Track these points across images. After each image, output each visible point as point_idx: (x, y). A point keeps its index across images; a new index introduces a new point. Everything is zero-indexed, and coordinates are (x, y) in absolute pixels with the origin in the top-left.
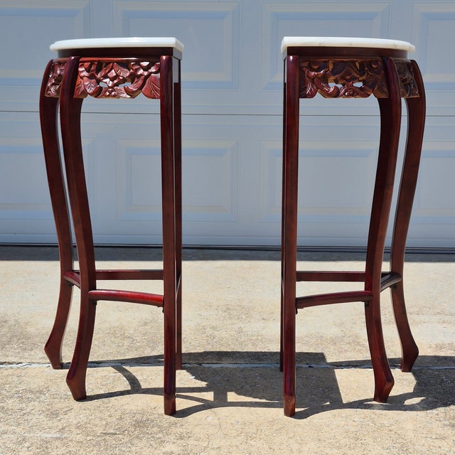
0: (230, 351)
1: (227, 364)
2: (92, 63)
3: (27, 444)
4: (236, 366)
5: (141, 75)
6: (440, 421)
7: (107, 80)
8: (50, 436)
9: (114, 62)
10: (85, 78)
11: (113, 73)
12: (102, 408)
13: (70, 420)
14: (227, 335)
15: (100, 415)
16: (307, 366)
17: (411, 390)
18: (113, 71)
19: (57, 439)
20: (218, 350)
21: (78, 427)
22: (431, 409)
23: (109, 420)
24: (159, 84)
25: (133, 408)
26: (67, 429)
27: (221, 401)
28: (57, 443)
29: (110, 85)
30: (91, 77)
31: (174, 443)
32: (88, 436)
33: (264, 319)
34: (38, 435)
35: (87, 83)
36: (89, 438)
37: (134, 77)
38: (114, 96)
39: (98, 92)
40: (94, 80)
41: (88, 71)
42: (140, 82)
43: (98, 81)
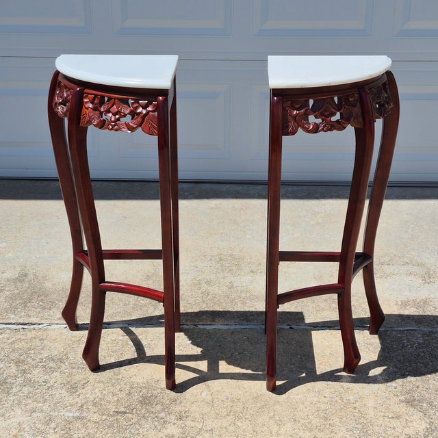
0: (222, 310)
1: (220, 326)
2: (96, 96)
3: (53, 425)
4: (227, 327)
5: (140, 113)
6: (397, 396)
7: (110, 115)
8: (71, 415)
9: (115, 99)
10: (89, 109)
11: (115, 109)
12: (113, 381)
13: (88, 396)
14: (220, 292)
15: (112, 389)
16: (288, 327)
17: (375, 358)
18: (115, 106)
19: (78, 418)
20: (211, 309)
21: (94, 405)
22: (391, 381)
23: (120, 396)
24: (156, 123)
25: (138, 380)
26: (85, 407)
27: (213, 374)
28: (78, 424)
29: (113, 119)
30: (95, 109)
31: (174, 424)
32: (103, 415)
33: (252, 272)
34: (62, 414)
35: (91, 115)
36: (104, 418)
37: (133, 114)
38: (116, 130)
39: (102, 125)
40: (98, 112)
41: (92, 103)
42: (139, 119)
43: (101, 113)
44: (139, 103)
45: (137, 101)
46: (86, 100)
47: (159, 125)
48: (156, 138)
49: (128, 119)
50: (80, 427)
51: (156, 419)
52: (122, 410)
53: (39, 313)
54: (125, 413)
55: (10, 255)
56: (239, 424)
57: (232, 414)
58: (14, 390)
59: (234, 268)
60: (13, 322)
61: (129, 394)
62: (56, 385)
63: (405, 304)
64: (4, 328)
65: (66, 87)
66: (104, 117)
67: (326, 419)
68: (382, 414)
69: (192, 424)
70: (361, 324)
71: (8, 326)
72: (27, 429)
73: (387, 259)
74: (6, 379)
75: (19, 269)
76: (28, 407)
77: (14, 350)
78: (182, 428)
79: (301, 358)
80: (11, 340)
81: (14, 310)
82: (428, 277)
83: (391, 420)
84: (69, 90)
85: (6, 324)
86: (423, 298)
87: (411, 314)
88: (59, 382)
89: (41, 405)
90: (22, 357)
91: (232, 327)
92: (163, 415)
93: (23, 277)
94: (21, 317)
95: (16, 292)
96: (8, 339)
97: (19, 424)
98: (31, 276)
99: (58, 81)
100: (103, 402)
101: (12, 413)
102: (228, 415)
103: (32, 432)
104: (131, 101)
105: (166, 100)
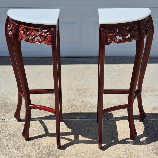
0: (79, 112)
1: (79, 119)
2: (24, 28)
4: (81, 120)
5: (44, 35)
7: (31, 36)
9: (33, 29)
10: (22, 33)
11: (33, 33)
12: (35, 145)
13: (24, 152)
14: (78, 104)
15: (34, 149)
16: (106, 119)
20: (75, 112)
24: (51, 40)
25: (45, 144)
27: (76, 141)
29: (32, 38)
30: (24, 33)
33: (91, 95)
35: (23, 36)
37: (41, 36)
38: (34, 43)
39: (27, 40)
40: (26, 35)
41: (23, 31)
42: (43, 38)
43: (27, 35)
44: (43, 31)
45: (42, 30)
46: (20, 30)
47: (52, 41)
48: (51, 46)
49: (39, 38)
59: (84, 94)
61: (42, 151)
62: (11, 147)
63: (153, 109)
65: (12, 24)
66: (28, 37)
70: (136, 117)
79: (112, 133)
84: (13, 25)
87: (156, 113)
88: (13, 145)
89: (5, 156)
91: (84, 120)
99: (9, 21)
100: (31, 155)
104: (39, 30)
105: (55, 30)
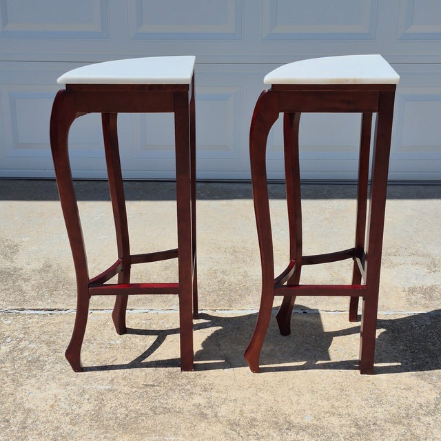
3: (87, 396)
8: (103, 387)
16: (302, 312)
19: (110, 390)
21: (124, 379)
26: (115, 380)
28: (110, 395)
31: (200, 395)
32: (133, 387)
34: (94, 387)
36: (134, 390)
50: (112, 398)
51: (183, 391)
52: (151, 383)
53: (65, 299)
54: (154, 386)
55: (33, 248)
56: (261, 395)
57: (253, 386)
58: (48, 367)
59: (248, 260)
60: (41, 308)
64: (32, 314)
67: (342, 390)
68: (395, 386)
69: (217, 395)
71: (36, 312)
72: (63, 400)
73: (393, 250)
74: (39, 357)
75: (43, 261)
76: (62, 381)
77: (44, 333)
78: (208, 398)
79: (316, 339)
80: (40, 324)
81: (41, 297)
82: (433, 266)
83: (404, 391)
85: (35, 310)
86: (430, 285)
89: (74, 379)
90: (52, 339)
92: (189, 387)
93: (47, 268)
94: (47, 304)
95: (43, 281)
96: (38, 323)
97: (55, 396)
98: (55, 267)
100: (132, 377)
101: (47, 386)
102: (249, 387)
103: (67, 402)
